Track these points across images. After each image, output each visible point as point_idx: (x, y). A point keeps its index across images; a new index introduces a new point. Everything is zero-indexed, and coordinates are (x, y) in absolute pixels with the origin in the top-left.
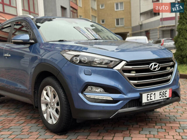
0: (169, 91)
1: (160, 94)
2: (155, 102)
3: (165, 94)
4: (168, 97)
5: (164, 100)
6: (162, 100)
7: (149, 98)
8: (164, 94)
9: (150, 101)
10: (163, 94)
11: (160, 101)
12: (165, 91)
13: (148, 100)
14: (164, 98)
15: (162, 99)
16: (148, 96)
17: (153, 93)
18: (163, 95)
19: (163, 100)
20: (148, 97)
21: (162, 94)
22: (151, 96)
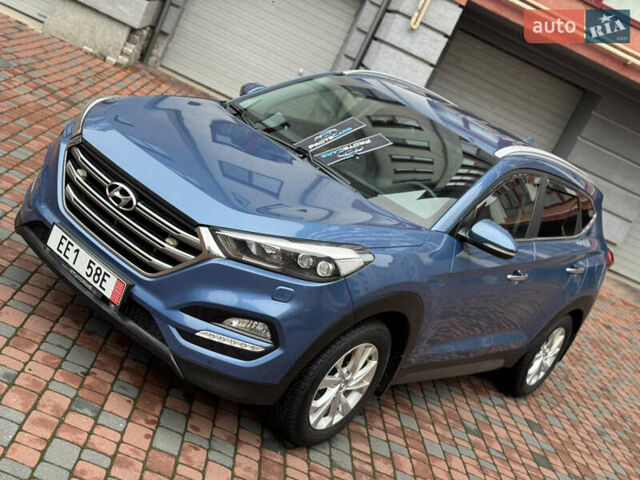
0: (116, 285)
1: (89, 267)
2: (71, 271)
3: (101, 277)
4: (108, 294)
5: (95, 292)
6: (87, 285)
7: (63, 248)
8: (99, 275)
9: (62, 255)
10: (96, 274)
11: (83, 282)
12: (104, 270)
13: (58, 249)
14: (97, 286)
15: (89, 283)
16: (63, 241)
17: (76, 247)
18: (96, 277)
19: (90, 288)
20: (61, 243)
21: (94, 272)
22: (67, 249)
